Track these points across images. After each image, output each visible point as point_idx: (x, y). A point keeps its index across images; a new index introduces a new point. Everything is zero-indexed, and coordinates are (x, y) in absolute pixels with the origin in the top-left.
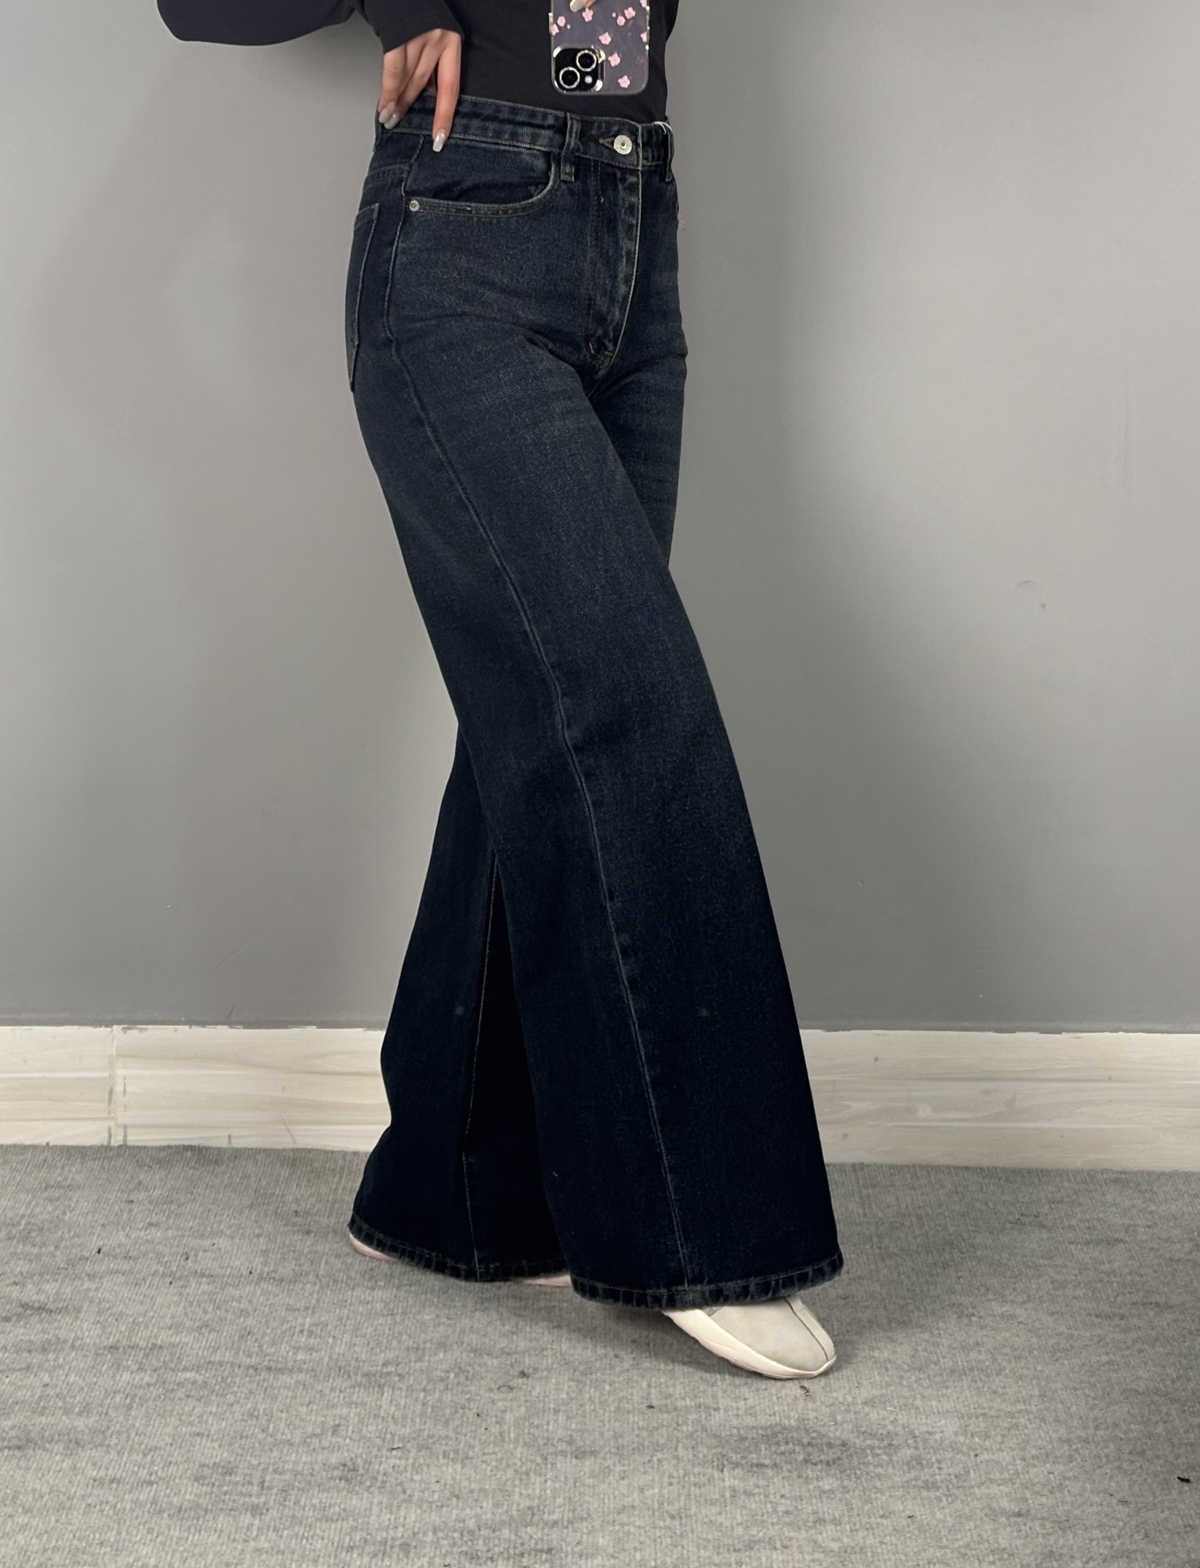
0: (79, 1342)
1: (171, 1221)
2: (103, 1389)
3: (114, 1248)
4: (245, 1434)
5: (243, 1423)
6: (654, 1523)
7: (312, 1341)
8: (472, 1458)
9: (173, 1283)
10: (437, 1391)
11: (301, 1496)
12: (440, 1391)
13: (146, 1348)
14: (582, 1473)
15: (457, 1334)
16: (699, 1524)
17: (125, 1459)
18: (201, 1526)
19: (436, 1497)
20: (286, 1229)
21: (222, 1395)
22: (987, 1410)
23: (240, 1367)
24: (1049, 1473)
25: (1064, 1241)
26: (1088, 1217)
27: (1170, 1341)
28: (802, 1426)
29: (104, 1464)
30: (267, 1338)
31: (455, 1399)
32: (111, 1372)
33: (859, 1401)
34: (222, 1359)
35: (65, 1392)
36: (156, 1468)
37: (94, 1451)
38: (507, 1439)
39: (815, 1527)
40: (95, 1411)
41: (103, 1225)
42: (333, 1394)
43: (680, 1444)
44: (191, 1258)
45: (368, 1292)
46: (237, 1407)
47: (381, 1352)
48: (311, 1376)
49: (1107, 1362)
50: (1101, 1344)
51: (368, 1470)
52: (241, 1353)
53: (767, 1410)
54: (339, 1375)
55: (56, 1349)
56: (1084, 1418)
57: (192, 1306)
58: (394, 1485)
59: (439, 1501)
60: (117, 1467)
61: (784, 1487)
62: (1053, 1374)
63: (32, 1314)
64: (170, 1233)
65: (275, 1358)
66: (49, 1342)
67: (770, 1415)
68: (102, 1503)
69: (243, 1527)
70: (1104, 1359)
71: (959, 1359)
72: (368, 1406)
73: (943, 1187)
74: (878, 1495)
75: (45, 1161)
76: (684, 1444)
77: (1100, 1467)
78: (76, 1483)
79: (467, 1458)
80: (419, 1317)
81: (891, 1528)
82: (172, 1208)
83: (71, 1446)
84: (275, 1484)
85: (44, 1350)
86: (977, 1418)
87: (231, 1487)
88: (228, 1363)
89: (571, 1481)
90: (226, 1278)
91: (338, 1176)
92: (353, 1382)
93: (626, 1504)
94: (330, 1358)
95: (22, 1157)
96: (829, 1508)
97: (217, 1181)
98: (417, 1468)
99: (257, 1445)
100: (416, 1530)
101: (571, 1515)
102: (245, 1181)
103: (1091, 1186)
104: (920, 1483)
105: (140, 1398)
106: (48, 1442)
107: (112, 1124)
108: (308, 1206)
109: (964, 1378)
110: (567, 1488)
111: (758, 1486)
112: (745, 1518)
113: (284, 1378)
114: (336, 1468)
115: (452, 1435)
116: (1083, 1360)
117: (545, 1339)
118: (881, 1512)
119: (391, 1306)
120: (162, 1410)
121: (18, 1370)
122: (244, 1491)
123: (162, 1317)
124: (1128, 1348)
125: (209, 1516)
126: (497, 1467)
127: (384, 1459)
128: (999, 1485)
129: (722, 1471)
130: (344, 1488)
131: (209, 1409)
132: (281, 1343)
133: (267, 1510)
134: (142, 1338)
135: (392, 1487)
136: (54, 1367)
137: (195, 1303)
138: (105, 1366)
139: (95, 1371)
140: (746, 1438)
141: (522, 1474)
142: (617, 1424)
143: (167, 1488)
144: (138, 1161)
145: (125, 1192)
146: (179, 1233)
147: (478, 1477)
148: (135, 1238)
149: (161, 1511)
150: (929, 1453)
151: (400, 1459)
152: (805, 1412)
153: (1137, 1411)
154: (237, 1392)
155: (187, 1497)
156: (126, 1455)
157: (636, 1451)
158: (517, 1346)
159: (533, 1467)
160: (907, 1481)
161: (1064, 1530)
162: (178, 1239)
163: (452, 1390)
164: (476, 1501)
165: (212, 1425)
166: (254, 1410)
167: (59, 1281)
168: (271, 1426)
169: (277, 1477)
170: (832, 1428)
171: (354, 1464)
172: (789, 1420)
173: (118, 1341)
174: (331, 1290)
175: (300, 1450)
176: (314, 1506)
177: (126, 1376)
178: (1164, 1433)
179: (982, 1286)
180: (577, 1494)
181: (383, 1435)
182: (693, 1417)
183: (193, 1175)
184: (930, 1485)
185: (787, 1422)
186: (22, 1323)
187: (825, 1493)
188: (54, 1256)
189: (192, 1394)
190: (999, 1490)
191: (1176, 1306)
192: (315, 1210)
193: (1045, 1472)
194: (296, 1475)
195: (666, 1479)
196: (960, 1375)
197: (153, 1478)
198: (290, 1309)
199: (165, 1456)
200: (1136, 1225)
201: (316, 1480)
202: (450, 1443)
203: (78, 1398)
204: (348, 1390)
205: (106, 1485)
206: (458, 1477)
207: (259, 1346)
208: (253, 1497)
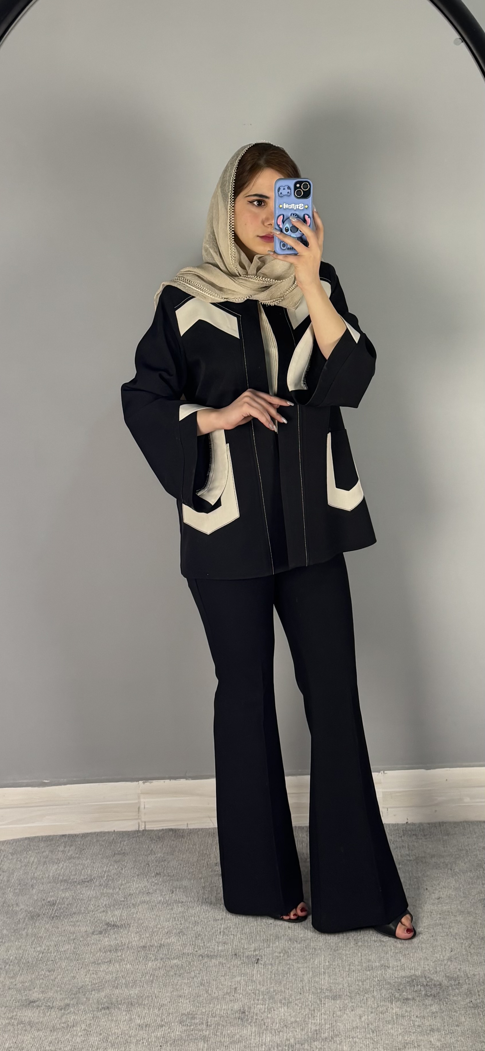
0: (131, 944)
1: (165, 871)
2: (141, 972)
4: (199, 994)
5: (198, 988)
6: (365, 1036)
7: (224, 938)
9: (167, 908)
11: (223, 1029)
12: (277, 964)
13: (157, 947)
14: (336, 1008)
17: (151, 1012)
19: (277, 1027)
20: (212, 873)
21: (189, 973)
23: (196, 955)
28: (423, 975)
29: (143, 1016)
30: (206, 937)
32: (144, 962)
34: (188, 952)
35: (125, 975)
36: (164, 1017)
37: (139, 1007)
38: (305, 991)
39: (430, 1034)
40: (138, 985)
41: (138, 875)
42: (234, 969)
43: (375, 989)
46: (195, 979)
48: (225, 959)
51: (250, 1012)
53: (409, 966)
54: (236, 958)
55: (121, 949)
58: (260, 1021)
59: (278, 1029)
60: (148, 1017)
63: (111, 929)
64: (165, 877)
65: (210, 949)
66: (118, 945)
67: (410, 970)
68: (143, 1039)
72: (248, 975)
75: (113, 839)
78: (132, 1027)
79: (289, 1002)
82: (165, 864)
83: (129, 1006)
84: (212, 1023)
85: (116, 950)
87: (194, 1026)
88: (191, 954)
89: (331, 1014)
90: (188, 903)
92: (242, 962)
93: (354, 1026)
94: (232, 947)
95: (104, 838)
98: (269, 1010)
99: (204, 1001)
100: (270, 1046)
101: (332, 1033)
102: (194, 847)
105: (156, 977)
106: (119, 1004)
107: (139, 821)
110: (330, 1018)
111: (406, 1012)
112: (402, 1030)
113: (213, 961)
114: (236, 1012)
115: (283, 989)
120: (165, 983)
121: (107, 962)
122: (200, 1028)
123: (163, 927)
125: (186, 1044)
126: (301, 1007)
127: (256, 1005)
129: (392, 1003)
130: (240, 1024)
131: (184, 981)
132: (212, 940)
133: (210, 1038)
134: (155, 941)
135: (259, 1022)
136: (121, 960)
137: (176, 918)
138: (142, 958)
139: (137, 961)
141: (311, 1011)
142: (349, 979)
143: (169, 1029)
144: (151, 838)
145: (146, 855)
146: (169, 878)
147: (294, 1014)
148: (151, 882)
149: (167, 1042)
151: (262, 1005)
154: (195, 970)
156: (151, 1010)
157: (357, 994)
159: (316, 1006)
162: (168, 882)
163: (282, 963)
164: (294, 1028)
165: (186, 990)
166: (203, 980)
167: (121, 909)
168: (210, 989)
169: (213, 1019)
171: (243, 1009)
173: (146, 943)
175: (222, 1002)
176: (228, 1035)
177: (150, 964)
180: (334, 1021)
181: (255, 992)
182: (379, 972)
183: (173, 844)
186: (107, 935)
188: (118, 893)
189: (177, 973)
194: (220, 1017)
195: (369, 1010)
197: (163, 1023)
198: (216, 920)
199: (168, 1009)
201: (228, 1020)
203: (131, 978)
204: (240, 966)
205: (144, 1028)
206: (286, 1014)
207: (203, 943)
208: (204, 1031)
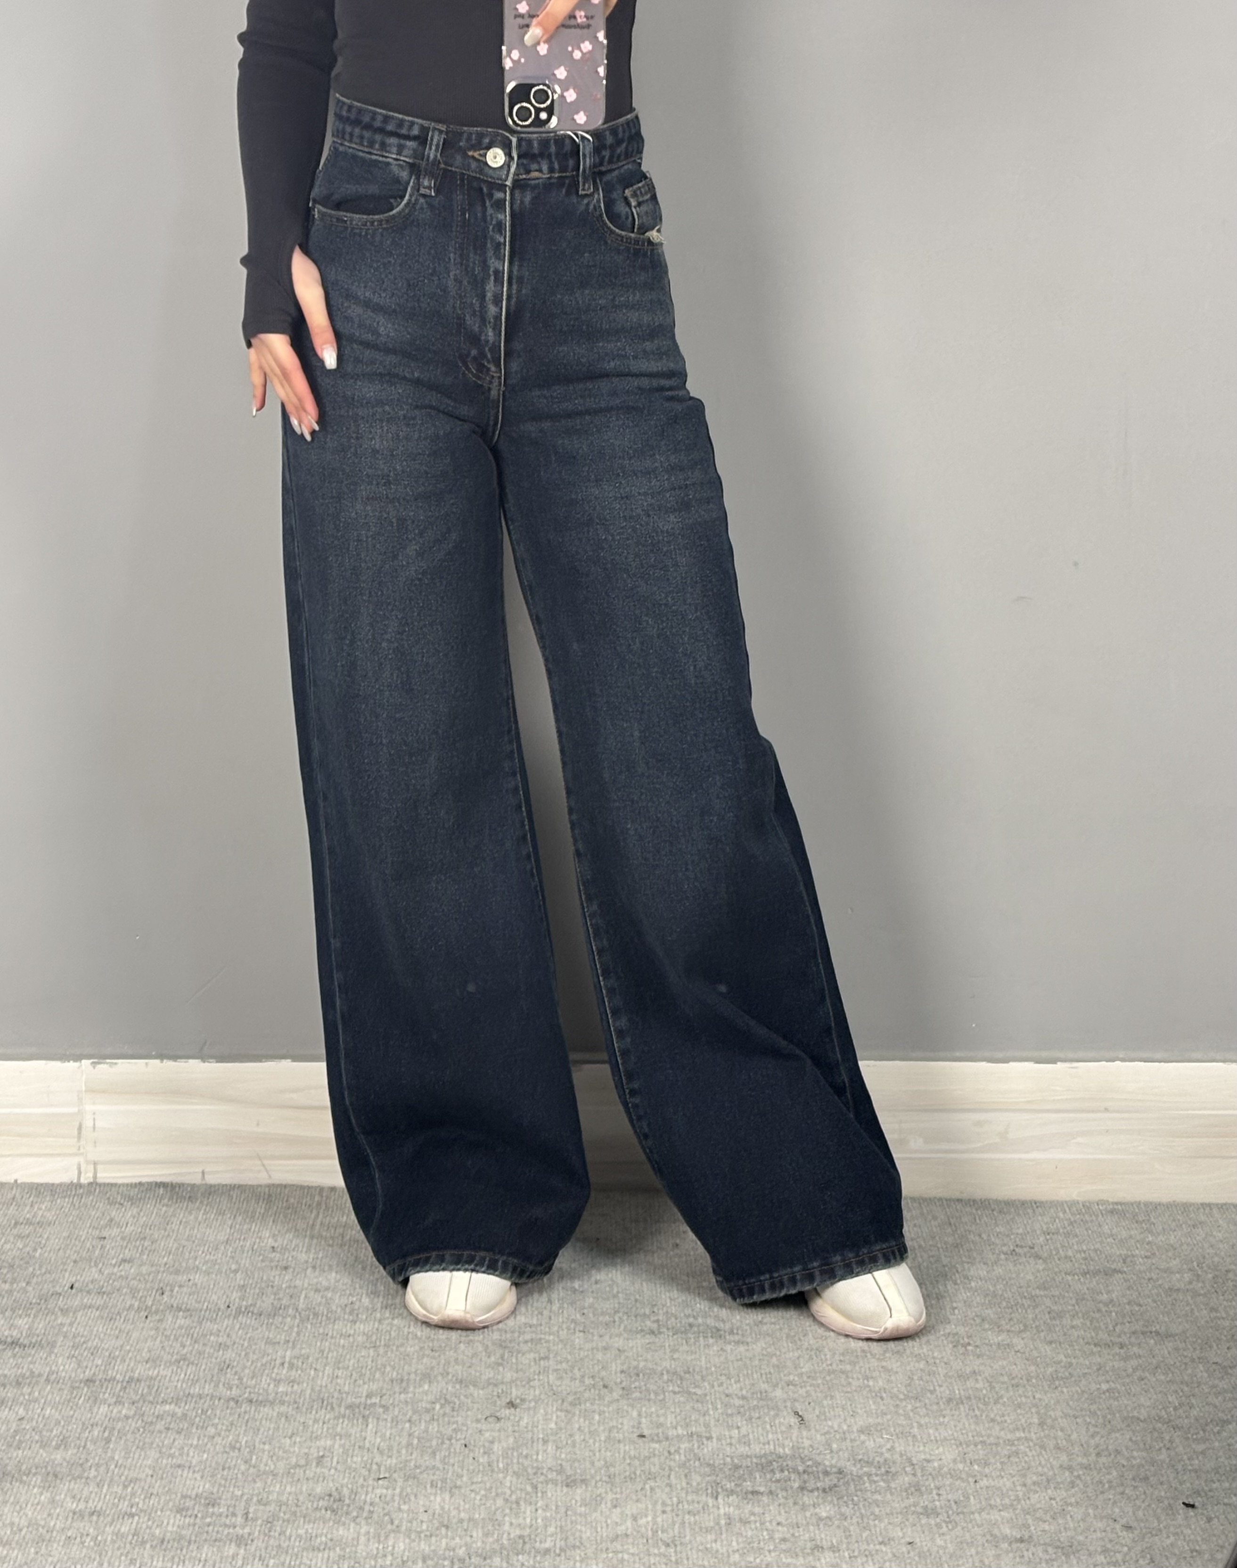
0: (55, 1376)
1: (145, 1257)
2: (80, 1423)
3: (87, 1286)
4: (227, 1465)
5: (225, 1455)
6: (648, 1550)
7: (293, 1373)
8: (460, 1487)
9: (149, 1318)
10: (423, 1421)
11: (287, 1527)
12: (426, 1421)
13: (122, 1382)
15: (441, 1366)
16: (694, 1552)
17: (104, 1491)
18: (184, 1556)
19: (424, 1527)
20: (264, 1264)
21: (202, 1427)
22: (985, 1438)
23: (220, 1399)
24: (1051, 1499)
25: (1060, 1271)
26: (1085, 1248)
27: (1172, 1369)
28: (797, 1455)
29: (84, 1496)
30: (247, 1371)
31: (441, 1429)
32: (88, 1405)
33: (855, 1430)
34: (201, 1392)
35: (41, 1426)
36: (137, 1500)
37: (72, 1483)
38: (496, 1469)
39: (813, 1554)
40: (73, 1445)
41: (75, 1262)
42: (316, 1426)
43: (673, 1473)
44: (167, 1294)
45: (349, 1324)
46: (218, 1440)
47: (364, 1383)
48: (293, 1409)
49: (1108, 1391)
50: (1101, 1372)
51: (354, 1499)
52: (221, 1385)
53: (761, 1438)
54: (322, 1407)
55: (30, 1383)
56: (1085, 1446)
57: (169, 1340)
58: (381, 1515)
59: (427, 1530)
60: (97, 1500)
61: (780, 1514)
62: (1052, 1402)
64: (144, 1269)
65: (256, 1390)
66: (23, 1376)
67: (764, 1444)
68: (82, 1535)
69: (227, 1557)
70: (1104, 1387)
71: (956, 1387)
72: (353, 1438)
73: (935, 1218)
74: (877, 1522)
75: (14, 1198)
76: (676, 1472)
77: (1102, 1493)
78: (55, 1516)
79: (456, 1487)
80: (402, 1349)
81: (890, 1555)
82: (146, 1244)
83: (49, 1479)
84: (259, 1514)
85: (18, 1383)
86: (976, 1445)
87: (214, 1518)
88: (207, 1395)
89: (563, 1510)
90: (203, 1312)
91: (315, 1212)
92: (337, 1414)
93: (619, 1533)
94: (313, 1389)
96: (826, 1535)
97: (192, 1217)
98: (405, 1498)
99: (240, 1476)
100: (405, 1558)
101: (563, 1543)
102: (220, 1218)
103: (1087, 1217)
104: (919, 1510)
105: (119, 1432)
106: (24, 1474)
107: (81, 1160)
108: (285, 1242)
109: (961, 1406)
110: (559, 1516)
111: (753, 1514)
112: (742, 1545)
113: (266, 1410)
114: (321, 1498)
115: (439, 1465)
116: (1083, 1388)
117: (532, 1370)
118: (880, 1539)
119: (374, 1338)
120: (141, 1444)
122: (228, 1522)
123: (139, 1351)
124: (1128, 1376)
125: (193, 1547)
126: (485, 1496)
127: (370, 1489)
128: (1000, 1510)
129: (717, 1498)
130: (330, 1519)
131: (190, 1442)
132: (262, 1375)
133: (252, 1541)
134: (118, 1371)
135: (379, 1517)
136: (29, 1400)
137: (172, 1337)
138: (83, 1398)
139: (71, 1404)
140: (741, 1466)
141: (511, 1502)
142: (609, 1454)
143: (149, 1520)
144: (109, 1199)
145: (97, 1229)
146: (154, 1269)
147: (467, 1506)
148: (109, 1274)
149: (143, 1543)
150: (927, 1480)
151: (387, 1489)
152: (800, 1440)
153: (1139, 1438)
154: (217, 1424)
155: (170, 1528)
156: (106, 1487)
157: (628, 1479)
158: (503, 1378)
159: (523, 1496)
160: (906, 1507)
161: (1067, 1556)
162: (152, 1275)
163: (438, 1420)
164: (466, 1530)
165: (193, 1457)
166: (237, 1441)
167: (32, 1316)
168: (254, 1457)
169: (262, 1507)
170: (828, 1457)
171: (339, 1494)
172: (784, 1449)
173: (94, 1374)
174: (312, 1324)
175: (284, 1481)
176: (300, 1537)
177: (104, 1409)
178: (1167, 1460)
179: (977, 1316)
180: (569, 1522)
181: (368, 1466)
182: (684, 1446)
183: (166, 1212)
184: (930, 1511)
185: (781, 1450)
187: (821, 1519)
188: (25, 1291)
189: (171, 1426)
190: (1000, 1515)
191: (1177, 1335)
192: (293, 1246)
193: (1047, 1498)
194: (280, 1506)
195: (659, 1507)
196: (957, 1404)
197: (134, 1510)
198: (269, 1342)
199: (146, 1488)
200: (1133, 1256)
201: (301, 1511)
202: (437, 1473)
203: (55, 1432)
204: (331, 1421)
205: (86, 1518)
206: (447, 1507)
207: (239, 1379)
208: (238, 1528)
